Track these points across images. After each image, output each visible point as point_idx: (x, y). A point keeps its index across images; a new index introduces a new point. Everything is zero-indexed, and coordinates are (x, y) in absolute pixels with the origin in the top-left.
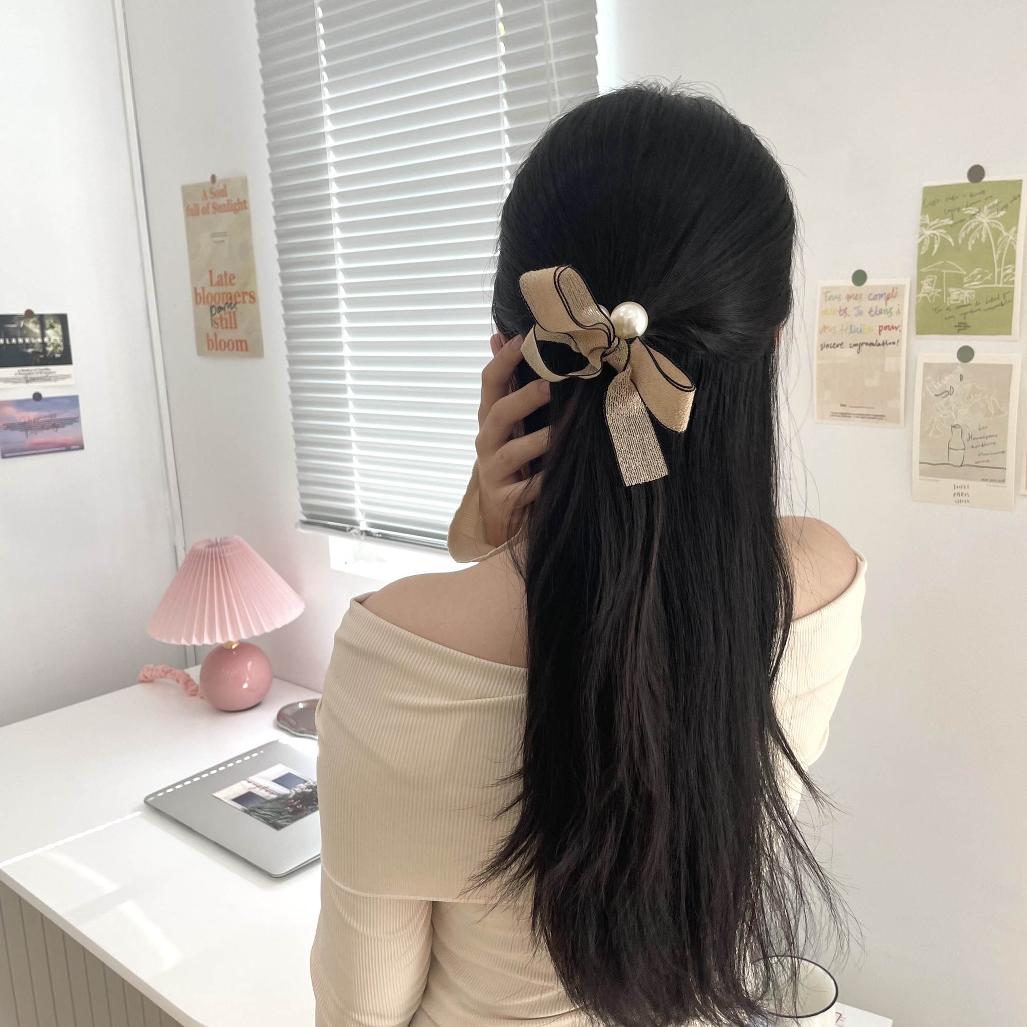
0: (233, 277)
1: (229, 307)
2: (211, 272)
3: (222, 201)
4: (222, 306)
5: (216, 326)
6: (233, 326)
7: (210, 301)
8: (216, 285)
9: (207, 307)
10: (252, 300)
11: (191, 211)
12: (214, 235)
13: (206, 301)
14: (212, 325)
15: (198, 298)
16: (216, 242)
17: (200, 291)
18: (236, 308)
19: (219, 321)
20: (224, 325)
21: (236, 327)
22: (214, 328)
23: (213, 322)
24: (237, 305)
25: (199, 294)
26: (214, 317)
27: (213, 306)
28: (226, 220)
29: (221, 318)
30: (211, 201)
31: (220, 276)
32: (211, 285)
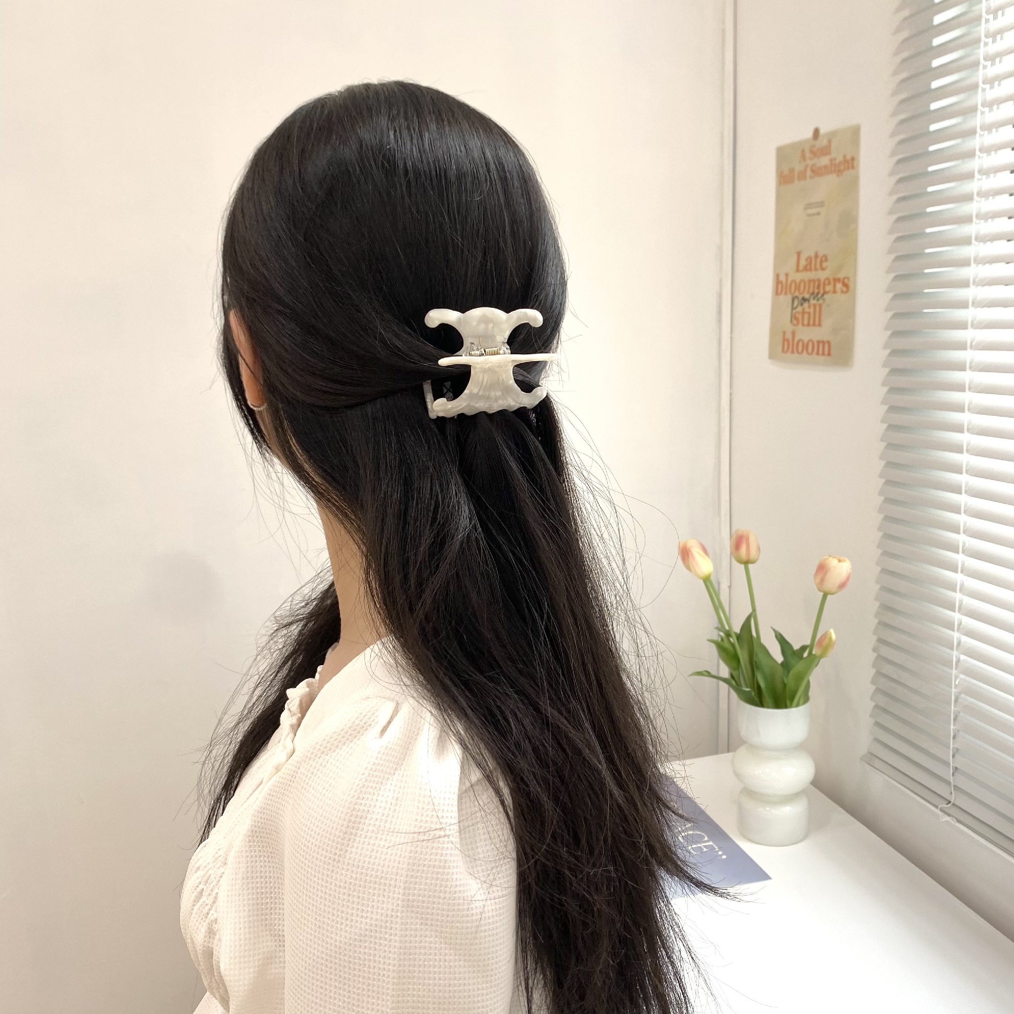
0: (825, 258)
1: (814, 298)
2: (799, 254)
3: (824, 161)
4: (807, 296)
5: (795, 322)
6: (817, 322)
7: (793, 291)
8: (802, 271)
9: (789, 298)
10: (845, 289)
11: (784, 178)
12: (809, 206)
13: (788, 290)
14: (791, 321)
15: (780, 287)
16: (809, 215)
17: (782, 278)
18: (824, 300)
19: (800, 316)
20: (806, 322)
21: (820, 325)
22: (794, 325)
23: (794, 318)
24: (826, 296)
25: (781, 283)
26: (794, 311)
27: (797, 297)
28: (826, 185)
29: (803, 313)
30: (810, 163)
31: (809, 259)
32: (798, 270)
